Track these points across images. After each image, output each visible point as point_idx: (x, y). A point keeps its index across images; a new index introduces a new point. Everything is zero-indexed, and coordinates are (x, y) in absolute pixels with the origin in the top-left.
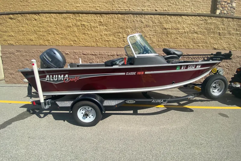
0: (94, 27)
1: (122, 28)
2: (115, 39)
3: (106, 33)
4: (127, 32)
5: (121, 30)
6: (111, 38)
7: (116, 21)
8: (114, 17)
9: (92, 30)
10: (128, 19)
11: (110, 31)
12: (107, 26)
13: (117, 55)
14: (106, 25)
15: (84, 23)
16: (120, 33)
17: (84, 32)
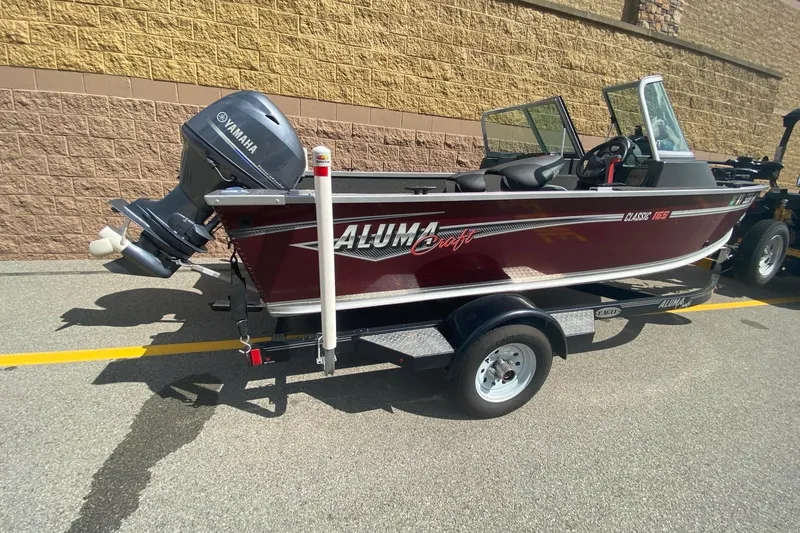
0: (334, 18)
1: (440, 40)
2: (414, 79)
3: (382, 50)
4: (457, 58)
5: (436, 49)
6: (400, 74)
7: (421, 11)
9: (327, 30)
11: (397, 44)
12: (385, 25)
13: (418, 143)
14: (383, 18)
16: (435, 59)
17: (290, 34)
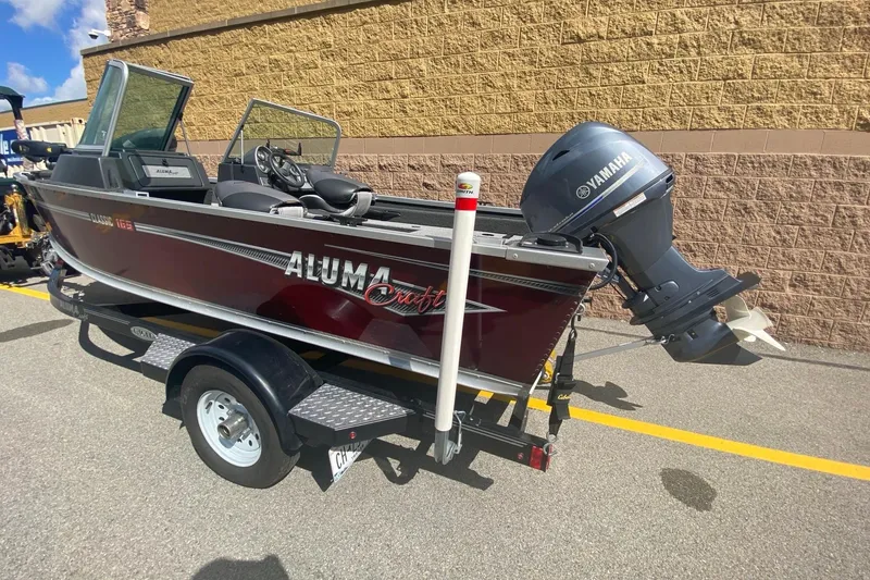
0: (306, 67)
1: (395, 58)
2: (373, 103)
3: (344, 83)
4: (415, 71)
5: (392, 67)
6: (359, 102)
8: (367, 19)
9: (301, 78)
10: (419, 18)
11: (356, 74)
12: (345, 59)
13: (380, 167)
14: (341, 53)
15: (276, 57)
16: (391, 79)
17: (278, 89)
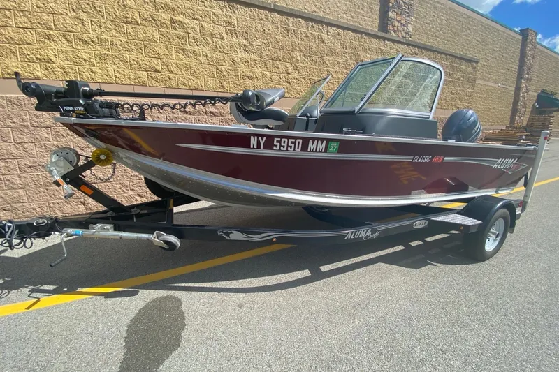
0: (211, 35)
1: (282, 48)
2: (268, 74)
3: (245, 56)
4: (294, 59)
5: (280, 54)
6: (259, 71)
7: (269, 30)
8: (263, 17)
9: (208, 44)
10: (295, 29)
11: (255, 51)
12: (246, 39)
14: (246, 35)
15: (181, 20)
16: (280, 61)
17: (182, 47)
